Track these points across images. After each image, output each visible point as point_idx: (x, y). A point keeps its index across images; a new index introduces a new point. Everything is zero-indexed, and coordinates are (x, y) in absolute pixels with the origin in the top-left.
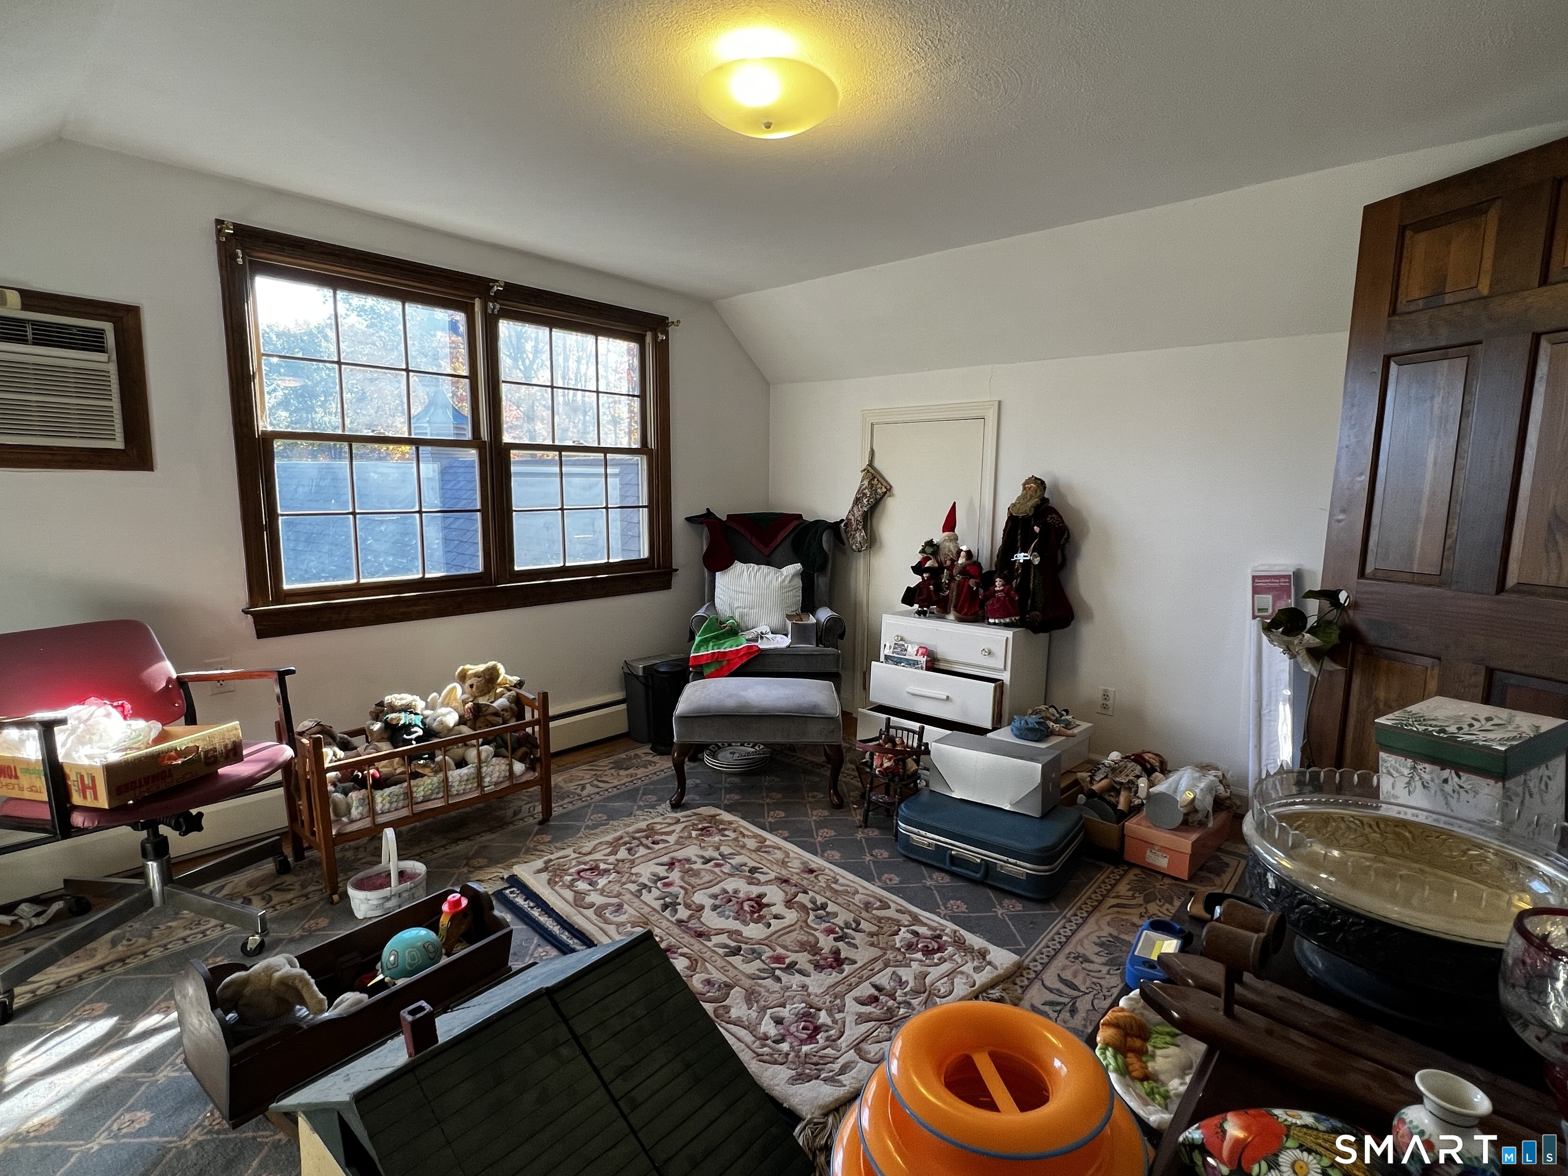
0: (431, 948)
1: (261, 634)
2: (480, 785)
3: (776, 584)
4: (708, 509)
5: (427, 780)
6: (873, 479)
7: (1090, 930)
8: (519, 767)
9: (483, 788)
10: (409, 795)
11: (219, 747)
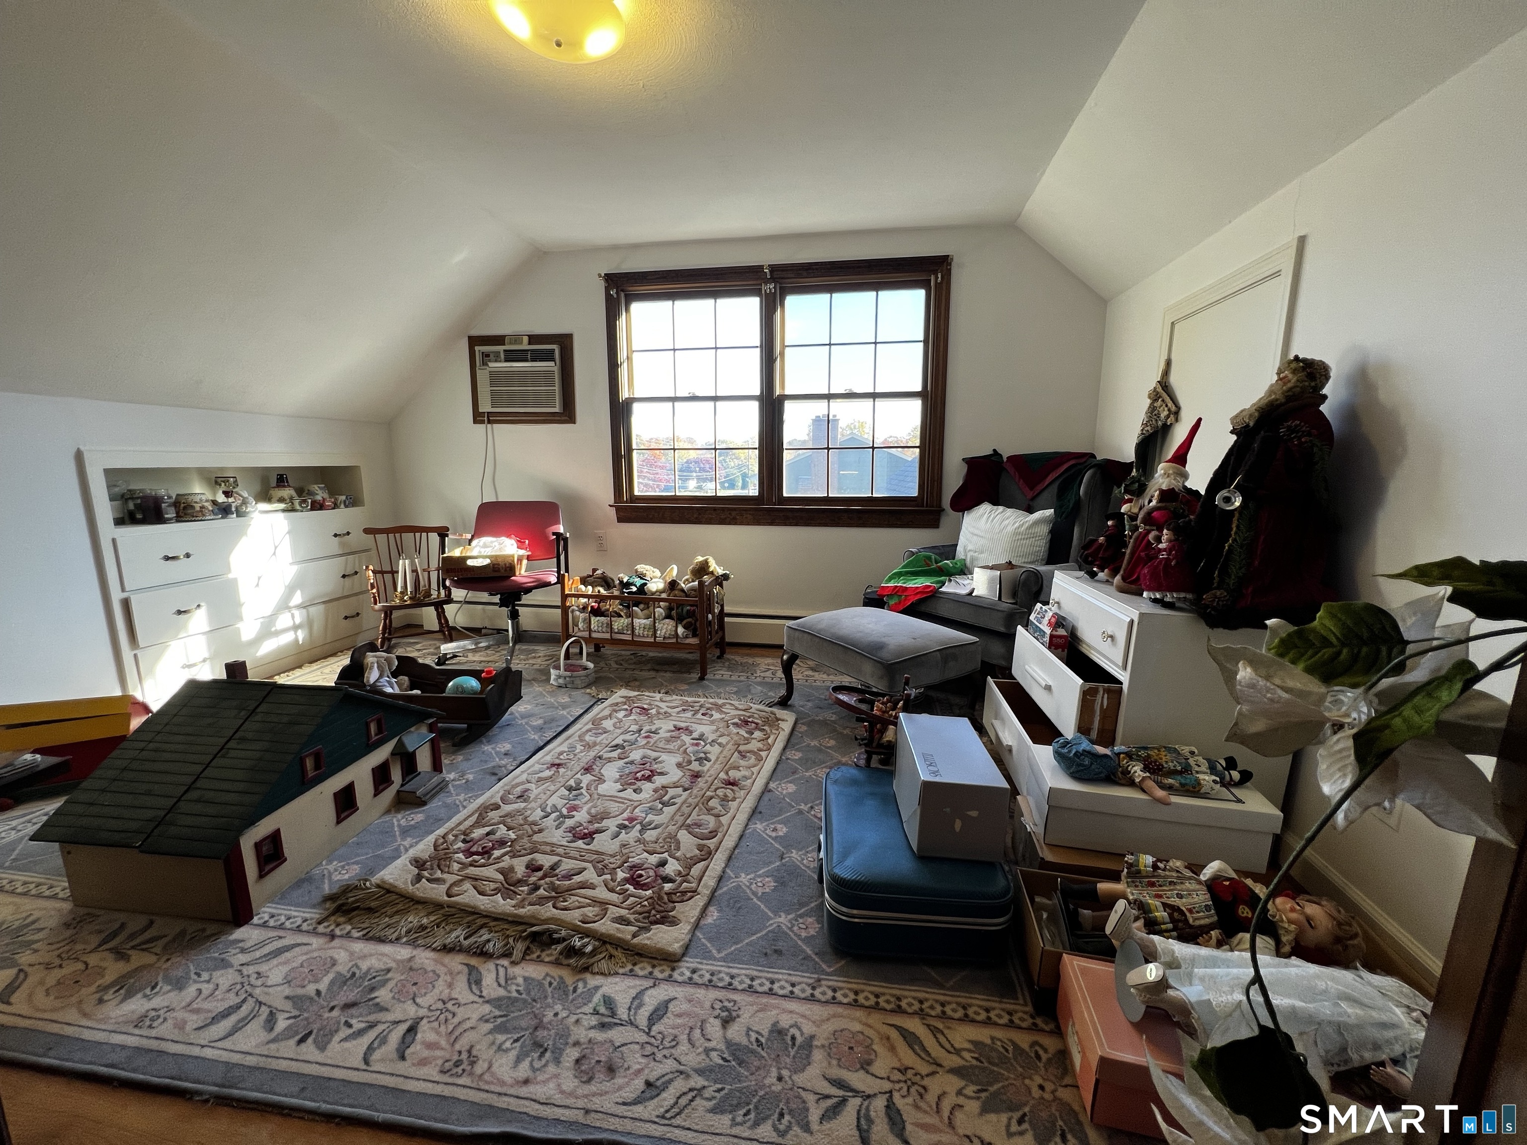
0: (460, 690)
1: (620, 520)
2: (655, 635)
3: (1010, 529)
4: (994, 450)
5: (622, 620)
6: (1156, 400)
7: (808, 1013)
8: (681, 630)
9: (655, 637)
10: (610, 625)
11: (502, 564)
